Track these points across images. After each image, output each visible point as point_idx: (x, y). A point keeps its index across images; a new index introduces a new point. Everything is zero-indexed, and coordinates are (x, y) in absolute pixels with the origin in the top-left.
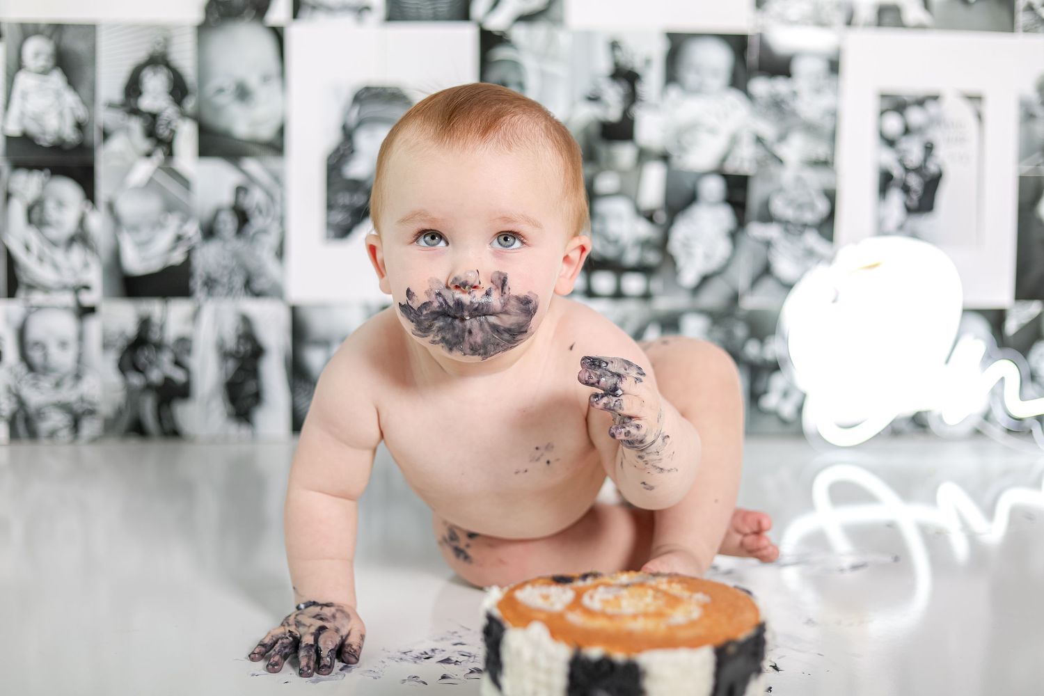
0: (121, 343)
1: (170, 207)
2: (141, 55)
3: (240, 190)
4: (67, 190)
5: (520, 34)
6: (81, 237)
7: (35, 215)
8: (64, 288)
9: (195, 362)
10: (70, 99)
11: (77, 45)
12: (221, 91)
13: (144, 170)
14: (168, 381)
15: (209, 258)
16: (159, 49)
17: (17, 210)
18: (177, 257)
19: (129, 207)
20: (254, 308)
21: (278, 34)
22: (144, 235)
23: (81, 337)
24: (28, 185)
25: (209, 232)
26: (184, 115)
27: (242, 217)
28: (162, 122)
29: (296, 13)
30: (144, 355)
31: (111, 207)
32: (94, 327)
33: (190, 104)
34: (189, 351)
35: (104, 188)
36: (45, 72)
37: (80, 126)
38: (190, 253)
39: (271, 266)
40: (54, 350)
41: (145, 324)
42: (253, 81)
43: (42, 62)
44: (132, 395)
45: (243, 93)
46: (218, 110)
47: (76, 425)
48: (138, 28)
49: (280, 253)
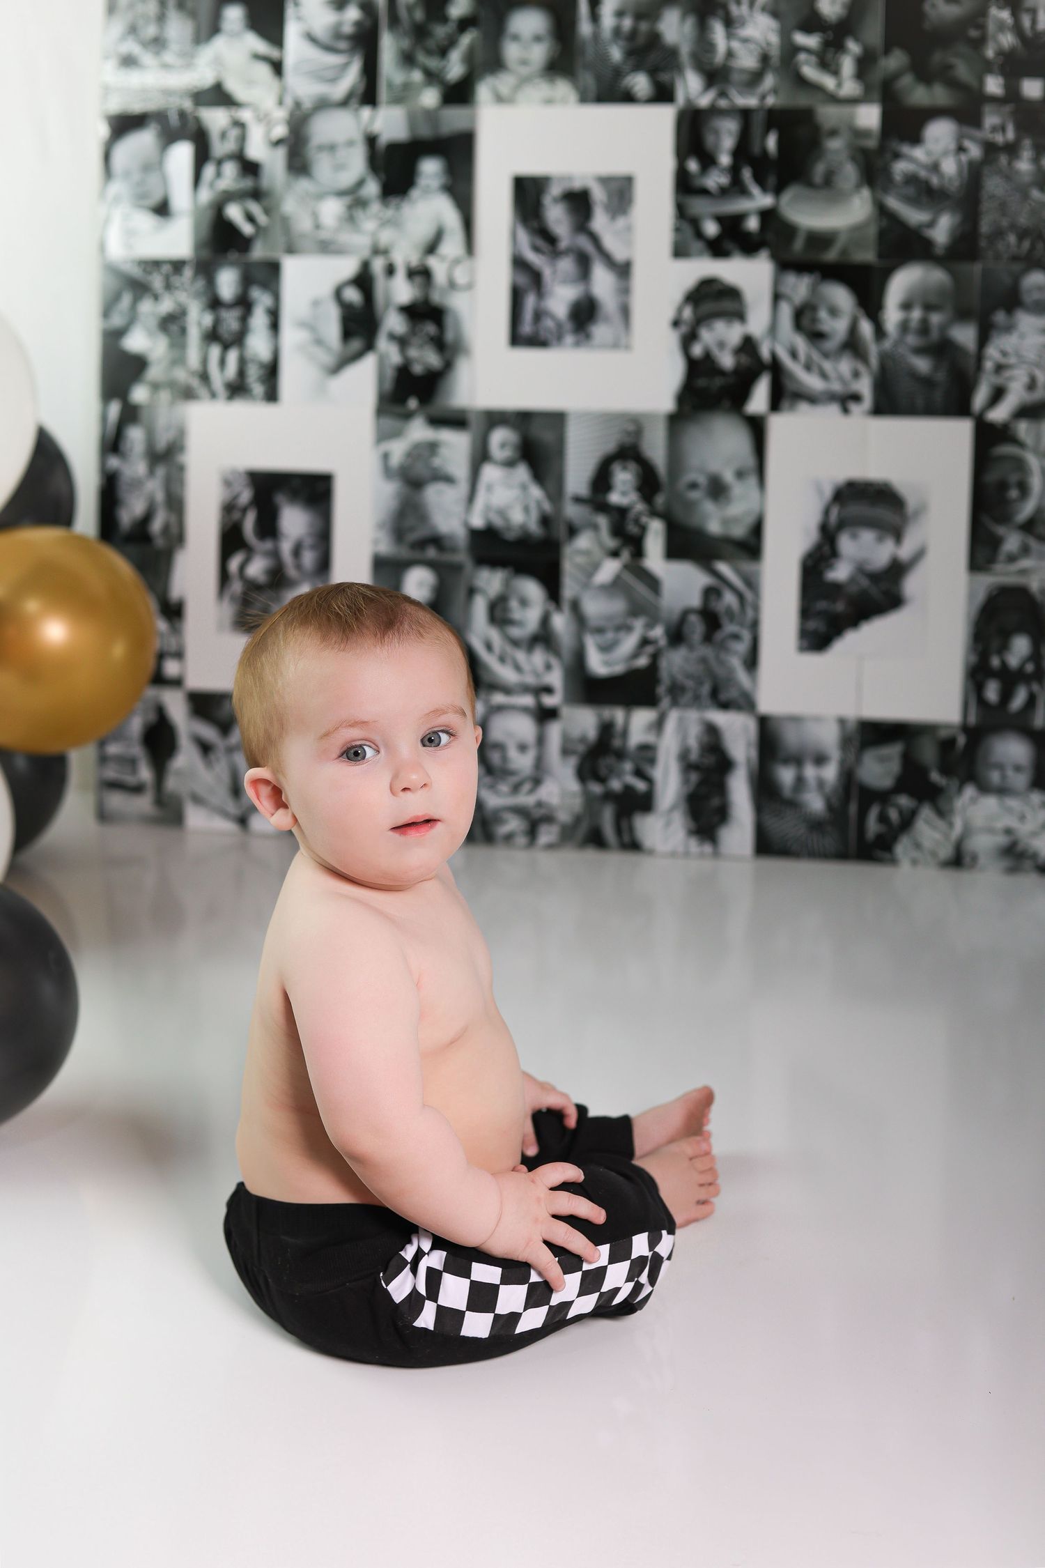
0: (581, 748)
1: (636, 609)
2: (610, 446)
3: (710, 593)
4: (532, 589)
5: (1023, 429)
6: (543, 638)
7: (499, 614)
8: (526, 689)
9: (657, 773)
10: (536, 492)
11: (544, 435)
12: (694, 486)
13: (609, 569)
14: (628, 789)
15: (676, 662)
16: (628, 440)
17: (480, 608)
18: (643, 662)
19: (594, 607)
20: (720, 718)
21: (757, 428)
22: (610, 636)
23: (541, 741)
24: (491, 581)
25: (677, 636)
26: (654, 513)
27: (711, 619)
28: (631, 515)
29: (776, 403)
30: (605, 763)
31: (576, 607)
32: (555, 731)
33: (660, 500)
34: (652, 761)
35: (569, 589)
36: (509, 464)
37: (545, 521)
38: (655, 657)
39: (742, 676)
40: (513, 753)
41: (606, 729)
42: (728, 476)
43: (507, 453)
44: (591, 803)
45: (717, 490)
46: (690, 506)
47: (532, 832)
48: (609, 418)
49: (752, 662)
